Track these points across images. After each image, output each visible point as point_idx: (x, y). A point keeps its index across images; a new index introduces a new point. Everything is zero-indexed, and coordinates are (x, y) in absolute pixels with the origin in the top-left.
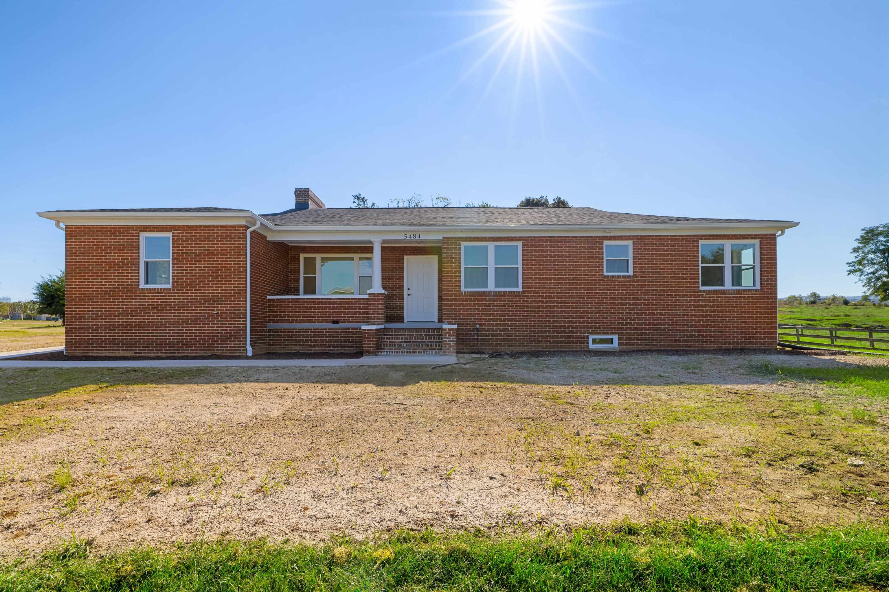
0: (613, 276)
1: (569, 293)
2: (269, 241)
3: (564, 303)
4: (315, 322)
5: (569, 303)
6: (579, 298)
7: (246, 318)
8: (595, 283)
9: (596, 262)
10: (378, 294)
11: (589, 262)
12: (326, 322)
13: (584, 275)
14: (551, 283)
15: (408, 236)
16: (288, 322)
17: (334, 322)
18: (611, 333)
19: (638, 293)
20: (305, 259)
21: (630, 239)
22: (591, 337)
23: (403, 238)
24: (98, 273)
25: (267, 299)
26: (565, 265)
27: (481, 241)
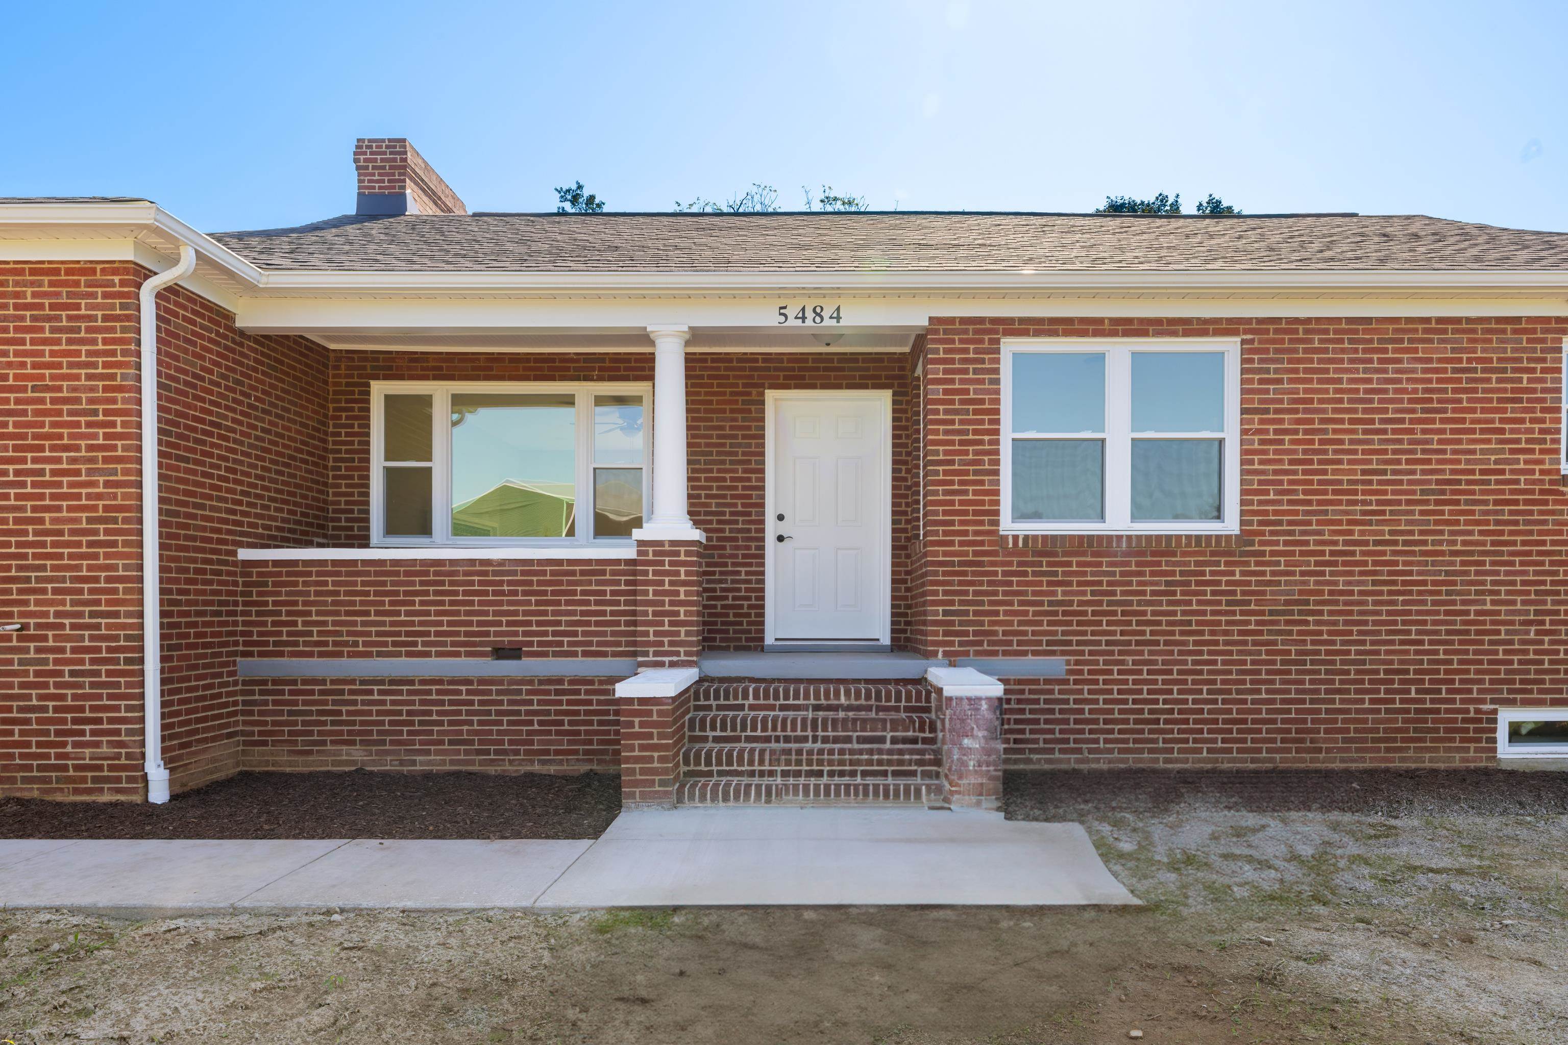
1: (1425, 543)
2: (242, 333)
3: (1404, 583)
4: (427, 654)
5: (1424, 583)
6: (1463, 563)
7: (141, 649)
8: (1527, 502)
9: (1532, 421)
10: (673, 543)
11: (1502, 420)
12: (469, 654)
13: (1483, 472)
14: (1355, 503)
15: (792, 312)
16: (321, 655)
17: (500, 653)
20: (390, 401)
22: (1507, 716)
23: (769, 318)
25: (235, 564)
26: (1411, 431)
27: (1083, 333)
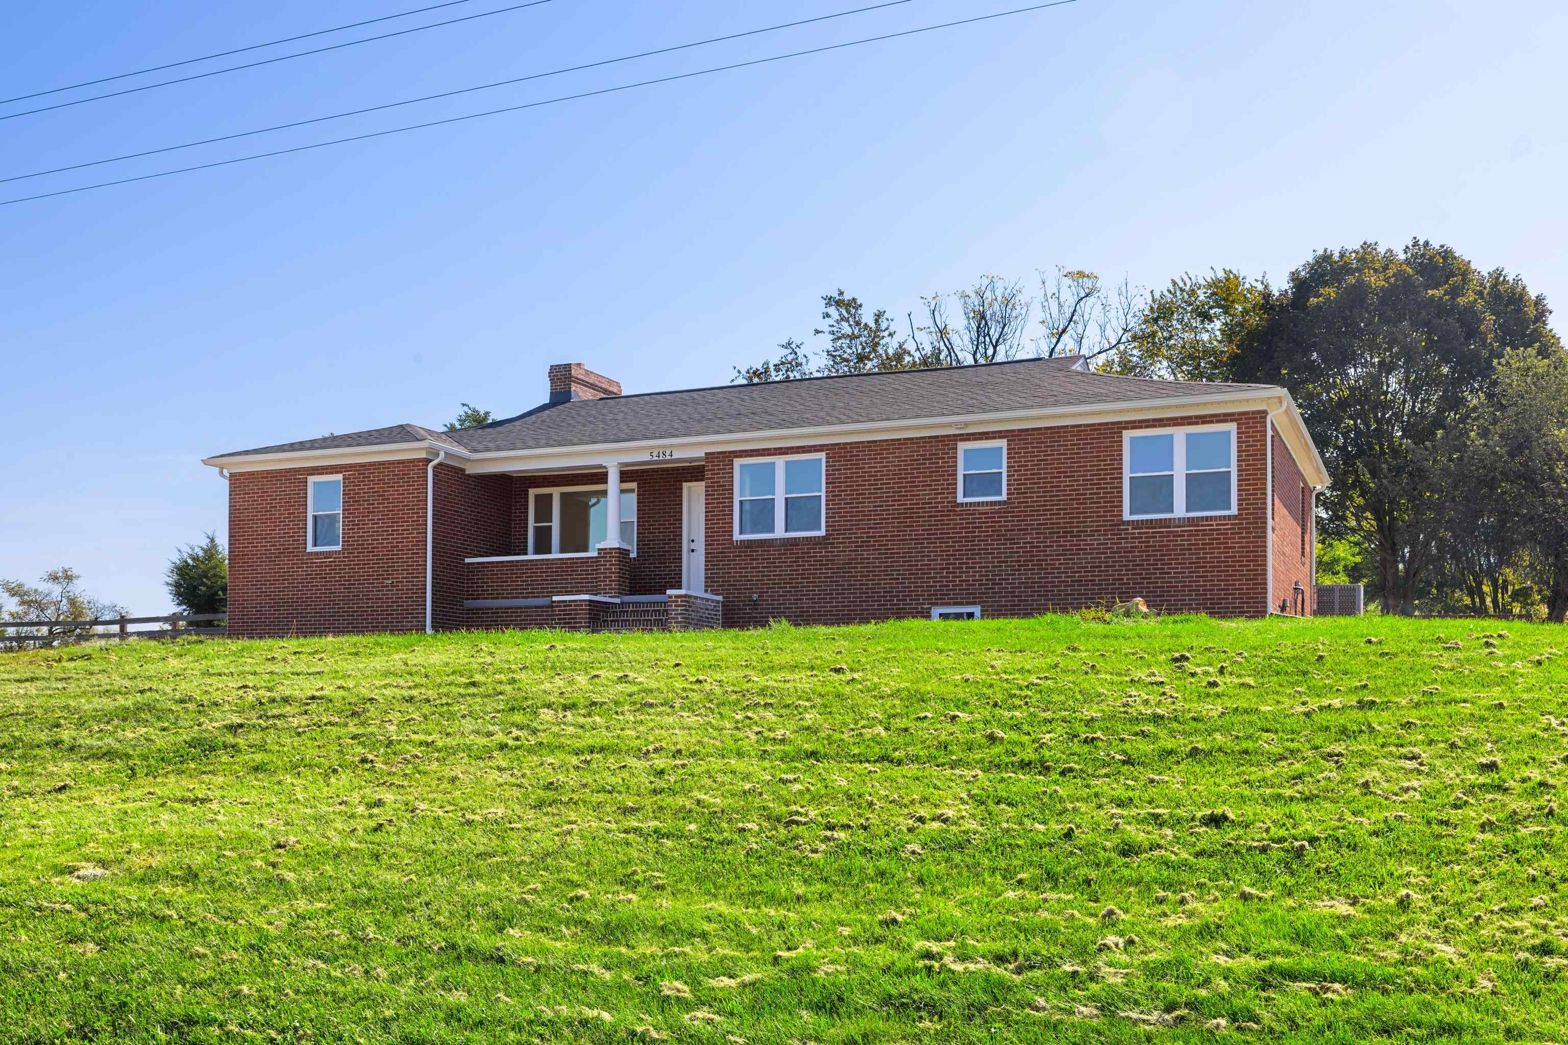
0: (971, 503)
1: (899, 536)
2: (469, 476)
3: (891, 553)
4: (528, 597)
5: (899, 553)
6: (915, 544)
9: (944, 480)
10: (610, 549)
11: (931, 481)
13: (923, 504)
14: (870, 520)
15: (655, 454)
16: (492, 598)
18: (968, 604)
19: (1014, 530)
20: (537, 497)
21: (1000, 437)
22: (936, 609)
23: (646, 457)
25: (464, 564)
26: (893, 488)
27: (763, 455)
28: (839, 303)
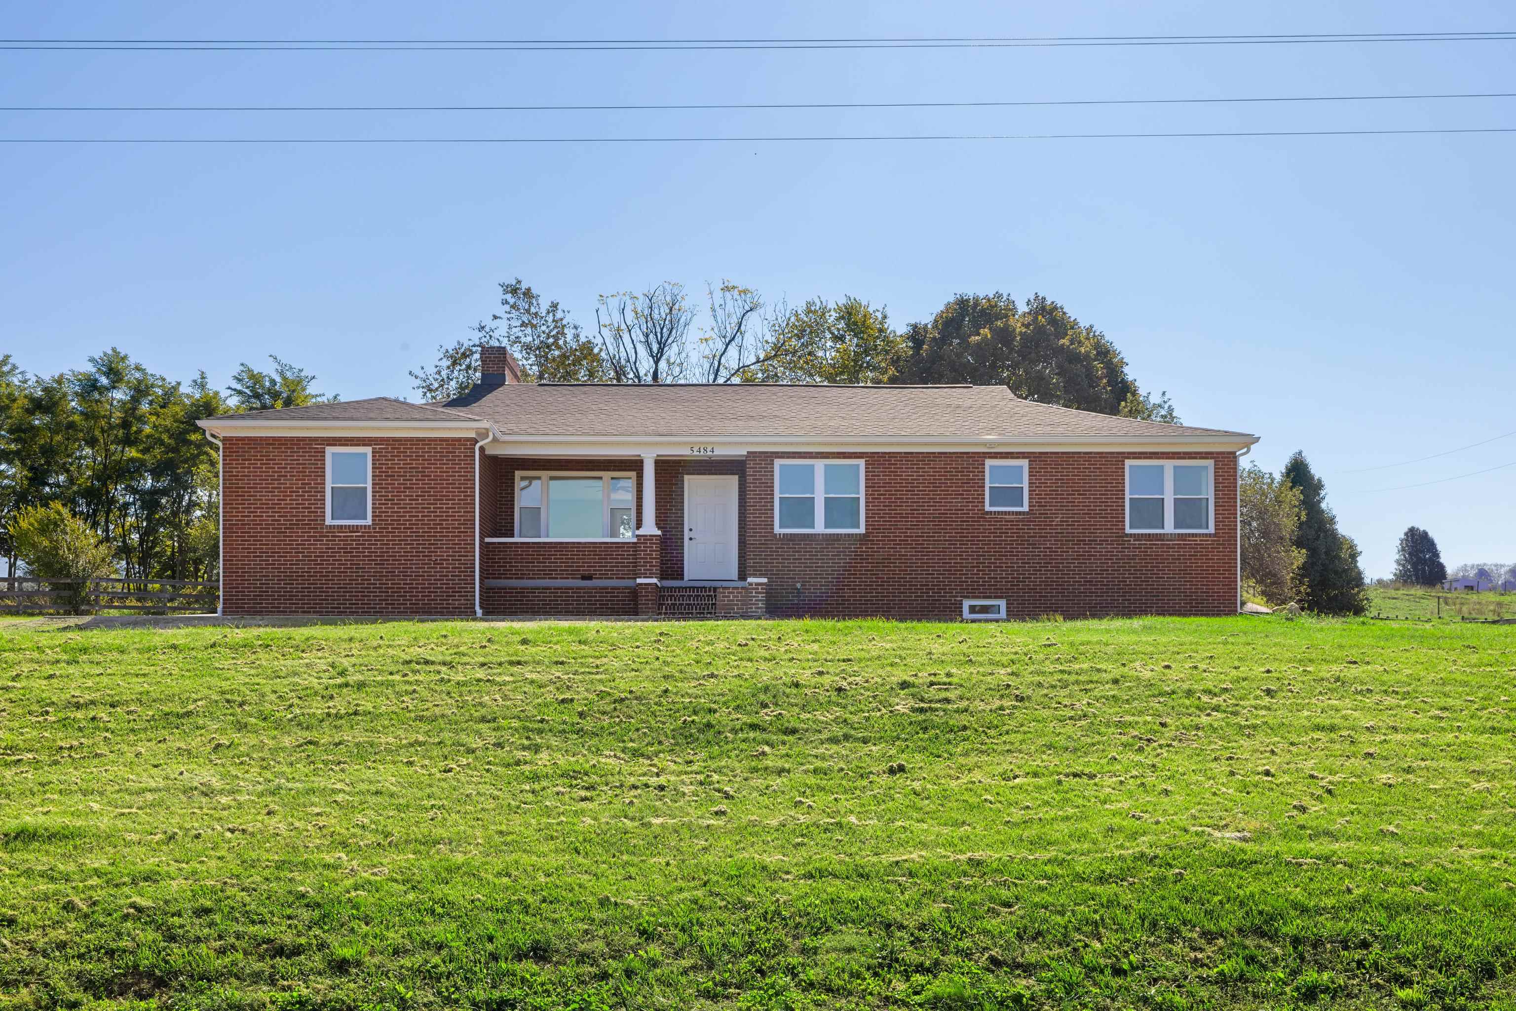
0: (999, 512)
1: (934, 537)
3: (927, 552)
4: (557, 578)
5: (934, 552)
6: (949, 544)
7: (474, 568)
8: (972, 521)
9: (973, 491)
10: (651, 536)
11: (963, 491)
12: (572, 578)
13: (955, 510)
14: (908, 522)
15: (695, 449)
16: (516, 578)
17: (584, 578)
18: (996, 597)
19: (1035, 537)
20: (522, 479)
21: (1024, 458)
22: (967, 604)
23: (686, 451)
24: (268, 504)
25: (490, 543)
26: (928, 495)
27: (803, 458)
28: (514, 291)
